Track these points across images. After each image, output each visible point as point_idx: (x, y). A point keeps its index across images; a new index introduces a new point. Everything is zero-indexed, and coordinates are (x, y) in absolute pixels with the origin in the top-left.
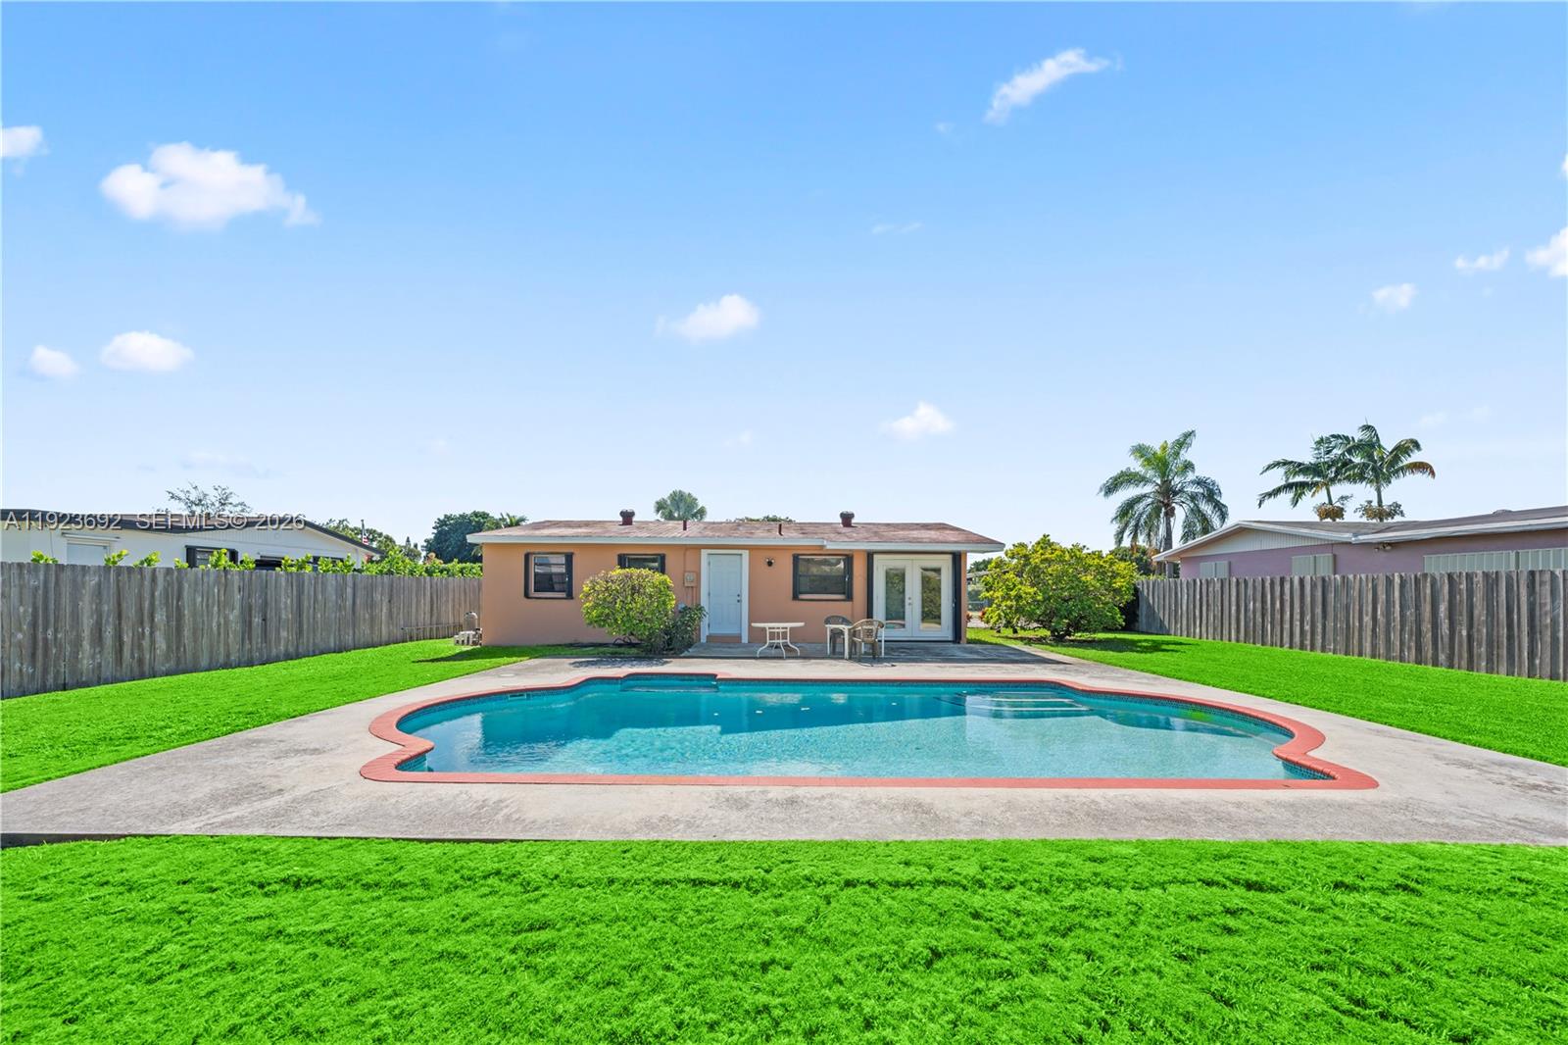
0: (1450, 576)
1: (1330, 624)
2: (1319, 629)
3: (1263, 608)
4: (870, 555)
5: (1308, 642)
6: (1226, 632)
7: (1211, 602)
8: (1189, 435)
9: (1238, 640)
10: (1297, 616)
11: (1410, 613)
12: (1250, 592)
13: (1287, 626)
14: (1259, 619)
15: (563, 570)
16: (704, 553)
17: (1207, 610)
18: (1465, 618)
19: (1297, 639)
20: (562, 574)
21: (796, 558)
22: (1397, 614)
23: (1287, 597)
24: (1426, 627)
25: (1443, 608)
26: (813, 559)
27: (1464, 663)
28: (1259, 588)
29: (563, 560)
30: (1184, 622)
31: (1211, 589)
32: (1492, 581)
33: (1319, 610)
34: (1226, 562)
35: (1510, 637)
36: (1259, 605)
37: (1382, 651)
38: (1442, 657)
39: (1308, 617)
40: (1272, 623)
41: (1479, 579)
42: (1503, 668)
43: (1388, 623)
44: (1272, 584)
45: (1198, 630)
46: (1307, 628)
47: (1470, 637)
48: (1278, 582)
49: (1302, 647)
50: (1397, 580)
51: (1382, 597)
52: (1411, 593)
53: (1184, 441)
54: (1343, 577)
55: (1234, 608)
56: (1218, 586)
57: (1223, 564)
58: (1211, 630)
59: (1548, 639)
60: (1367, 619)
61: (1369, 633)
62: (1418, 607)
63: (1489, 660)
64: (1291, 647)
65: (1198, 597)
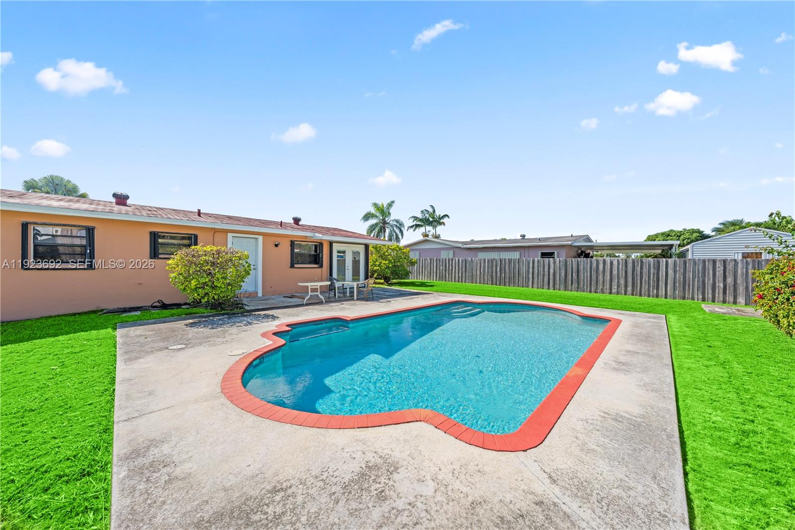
0: (500, 259)
1: (467, 274)
2: (464, 276)
3: (446, 268)
4: (331, 244)
5: (460, 280)
6: (432, 278)
7: (426, 266)
8: (393, 202)
9: (436, 280)
10: (457, 271)
11: (490, 270)
12: (441, 263)
13: (453, 275)
14: (444, 273)
15: (84, 242)
16: (230, 235)
17: (425, 269)
18: (504, 272)
19: (457, 279)
20: (81, 246)
21: (292, 243)
22: (487, 271)
23: (454, 265)
24: (494, 274)
25: (498, 268)
26: (300, 244)
27: (503, 284)
28: (444, 262)
29: (83, 233)
30: (415, 274)
31: (426, 262)
32: (510, 261)
33: (464, 269)
34: (418, 252)
35: (514, 276)
36: (444, 268)
37: (482, 282)
38: (498, 283)
39: (460, 272)
40: (449, 274)
41: (507, 260)
42: (512, 285)
43: (484, 273)
44: (449, 260)
45: (421, 277)
46: (460, 275)
47: (505, 277)
48: (451, 260)
49: (458, 281)
50: (487, 260)
51: (482, 265)
52: (490, 264)
53: (390, 205)
54: (471, 259)
55: (435, 269)
56: (429, 261)
57: (417, 253)
58: (426, 277)
59: (522, 277)
60: (478, 272)
61: (479, 277)
62: (492, 268)
63: (509, 283)
64: (455, 282)
65: (421, 264)
